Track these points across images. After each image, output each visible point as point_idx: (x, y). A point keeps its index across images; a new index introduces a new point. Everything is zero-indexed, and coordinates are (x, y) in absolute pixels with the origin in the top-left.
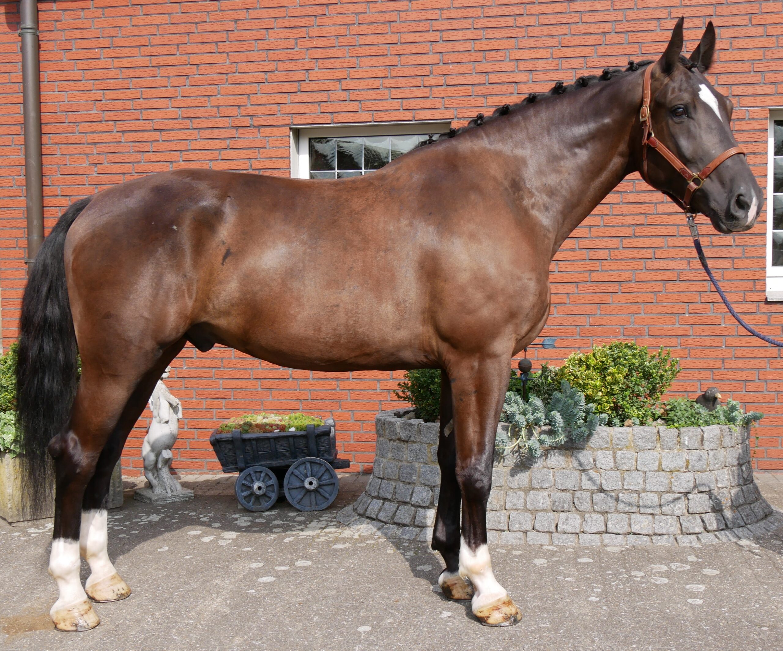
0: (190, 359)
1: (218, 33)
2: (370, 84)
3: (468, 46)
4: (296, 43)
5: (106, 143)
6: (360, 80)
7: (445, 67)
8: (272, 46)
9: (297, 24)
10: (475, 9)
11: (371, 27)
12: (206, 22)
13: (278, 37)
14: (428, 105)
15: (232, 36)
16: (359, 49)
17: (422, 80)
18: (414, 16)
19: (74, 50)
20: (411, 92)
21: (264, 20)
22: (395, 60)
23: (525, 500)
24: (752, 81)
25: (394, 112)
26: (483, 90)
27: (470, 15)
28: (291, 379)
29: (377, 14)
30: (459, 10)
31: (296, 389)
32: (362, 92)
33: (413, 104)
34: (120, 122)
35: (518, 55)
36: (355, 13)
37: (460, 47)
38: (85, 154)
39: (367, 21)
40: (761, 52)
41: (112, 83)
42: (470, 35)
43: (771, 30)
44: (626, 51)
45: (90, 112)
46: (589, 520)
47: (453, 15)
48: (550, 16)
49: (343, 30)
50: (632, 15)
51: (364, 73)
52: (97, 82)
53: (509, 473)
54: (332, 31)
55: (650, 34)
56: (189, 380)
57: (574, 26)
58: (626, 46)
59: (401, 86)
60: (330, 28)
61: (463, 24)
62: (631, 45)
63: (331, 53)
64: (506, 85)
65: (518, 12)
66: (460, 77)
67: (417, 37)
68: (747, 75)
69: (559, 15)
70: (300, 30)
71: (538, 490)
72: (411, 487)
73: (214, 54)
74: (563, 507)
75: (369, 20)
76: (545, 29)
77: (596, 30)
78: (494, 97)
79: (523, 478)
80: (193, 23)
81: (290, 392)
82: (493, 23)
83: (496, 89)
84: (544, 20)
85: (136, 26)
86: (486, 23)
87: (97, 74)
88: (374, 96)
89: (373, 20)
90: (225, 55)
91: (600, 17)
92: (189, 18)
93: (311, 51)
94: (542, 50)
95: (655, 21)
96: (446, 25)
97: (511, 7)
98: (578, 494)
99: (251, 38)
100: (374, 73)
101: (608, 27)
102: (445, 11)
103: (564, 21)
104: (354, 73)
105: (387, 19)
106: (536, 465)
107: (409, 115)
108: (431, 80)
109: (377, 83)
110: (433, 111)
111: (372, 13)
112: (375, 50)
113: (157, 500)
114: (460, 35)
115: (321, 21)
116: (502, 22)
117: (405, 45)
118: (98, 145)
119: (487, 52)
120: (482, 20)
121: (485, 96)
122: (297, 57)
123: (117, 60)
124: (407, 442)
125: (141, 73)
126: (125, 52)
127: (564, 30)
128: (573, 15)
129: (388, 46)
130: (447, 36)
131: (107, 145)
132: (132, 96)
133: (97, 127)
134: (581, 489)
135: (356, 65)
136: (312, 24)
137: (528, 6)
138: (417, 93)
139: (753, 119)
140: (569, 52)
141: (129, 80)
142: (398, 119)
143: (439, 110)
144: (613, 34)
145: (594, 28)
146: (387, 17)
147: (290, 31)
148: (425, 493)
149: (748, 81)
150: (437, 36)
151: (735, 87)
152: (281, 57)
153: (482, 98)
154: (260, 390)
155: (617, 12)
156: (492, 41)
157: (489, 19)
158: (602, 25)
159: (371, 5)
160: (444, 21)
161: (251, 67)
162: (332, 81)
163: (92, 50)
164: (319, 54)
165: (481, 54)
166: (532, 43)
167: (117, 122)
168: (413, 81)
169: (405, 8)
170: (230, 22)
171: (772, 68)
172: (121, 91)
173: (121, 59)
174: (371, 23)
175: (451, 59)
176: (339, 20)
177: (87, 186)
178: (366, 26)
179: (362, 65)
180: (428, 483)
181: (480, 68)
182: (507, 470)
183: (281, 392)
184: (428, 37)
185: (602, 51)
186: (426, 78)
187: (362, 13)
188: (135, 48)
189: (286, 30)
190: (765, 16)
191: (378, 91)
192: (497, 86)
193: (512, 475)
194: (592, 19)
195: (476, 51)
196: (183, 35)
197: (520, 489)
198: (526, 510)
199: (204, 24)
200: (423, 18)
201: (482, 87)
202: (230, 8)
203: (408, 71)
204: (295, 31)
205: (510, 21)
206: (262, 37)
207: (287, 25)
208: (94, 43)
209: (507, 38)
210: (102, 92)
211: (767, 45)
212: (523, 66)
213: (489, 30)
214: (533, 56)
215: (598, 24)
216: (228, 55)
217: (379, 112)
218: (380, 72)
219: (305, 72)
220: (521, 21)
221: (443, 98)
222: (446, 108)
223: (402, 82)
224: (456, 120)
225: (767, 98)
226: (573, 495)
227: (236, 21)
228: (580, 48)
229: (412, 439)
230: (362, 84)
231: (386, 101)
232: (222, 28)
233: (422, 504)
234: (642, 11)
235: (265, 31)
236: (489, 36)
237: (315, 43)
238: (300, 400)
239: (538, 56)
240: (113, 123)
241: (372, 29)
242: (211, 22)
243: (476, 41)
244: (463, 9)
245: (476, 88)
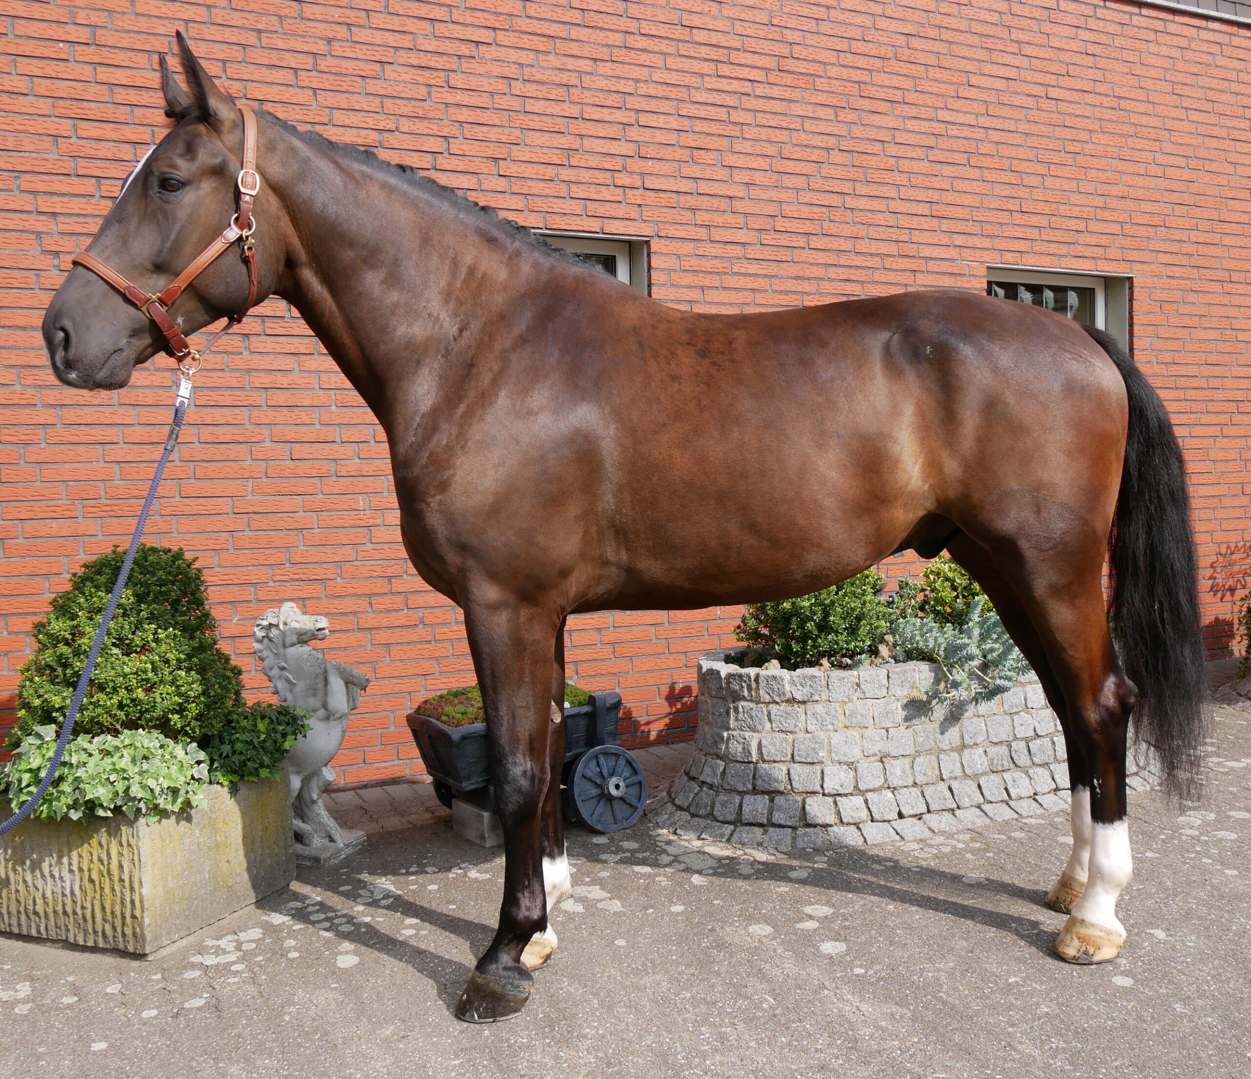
1: (296, 55)
2: (541, 172)
3: (672, 138)
4: (429, 93)
5: (79, 215)
6: (527, 165)
7: (641, 163)
8: (390, 91)
9: (432, 64)
10: (680, 89)
11: (541, 88)
12: (276, 32)
13: (399, 78)
14: (620, 213)
15: (323, 64)
16: (526, 119)
17: (613, 177)
18: (602, 83)
19: (11, 36)
20: (599, 192)
21: (376, 48)
22: (576, 143)
23: (962, 763)
24: (971, 231)
25: (574, 218)
26: (691, 201)
27: (674, 96)
28: (421, 626)
29: (549, 72)
30: (659, 86)
31: (429, 642)
32: (529, 183)
33: (601, 210)
34: (108, 182)
35: (732, 160)
36: (519, 64)
37: (661, 137)
38: (33, 232)
39: (536, 78)
40: (979, 198)
41: (93, 110)
42: (674, 123)
43: (988, 176)
44: (851, 176)
45: (45, 156)
47: (652, 92)
48: (769, 116)
49: (502, 86)
50: (857, 131)
51: (533, 155)
52: (61, 102)
53: (938, 730)
54: (486, 84)
55: (875, 158)
56: (241, 640)
57: (794, 133)
58: (851, 169)
59: (584, 180)
60: (482, 79)
61: (666, 106)
62: (855, 169)
63: (483, 117)
64: (719, 199)
65: (731, 104)
66: (662, 179)
67: (605, 114)
68: (966, 223)
69: (778, 117)
70: (435, 74)
71: (971, 747)
72: (818, 768)
73: (290, 88)
74: (1003, 765)
75: (538, 77)
76: (764, 133)
77: (820, 144)
78: (703, 213)
79: (954, 732)
80: (253, 30)
81: (421, 646)
82: (702, 112)
83: (706, 202)
84: (762, 119)
85: (143, 15)
86: (693, 110)
87: (61, 88)
88: (546, 192)
89: (544, 78)
90: (310, 92)
91: (823, 127)
92: (245, 21)
93: (452, 110)
94: (759, 158)
95: (879, 144)
96: (644, 104)
97: (724, 95)
98: (1014, 744)
99: (355, 73)
100: (546, 156)
101: (832, 142)
102: (642, 85)
103: (785, 125)
104: (516, 152)
105: (565, 81)
106: (966, 715)
107: (594, 225)
108: (623, 179)
109: (551, 172)
110: (628, 222)
111: (543, 68)
112: (547, 123)
114: (661, 121)
115: (467, 65)
116: (713, 112)
117: (589, 123)
118: (61, 219)
119: (695, 151)
120: (688, 105)
121: (693, 210)
122: (431, 115)
123: (104, 69)
124: (804, 702)
125: (150, 100)
126: (121, 58)
127: (783, 136)
128: (794, 119)
129: (566, 120)
130: (644, 119)
131: (81, 220)
132: (134, 138)
133: (59, 184)
134: (1016, 738)
135: (520, 141)
136: (454, 67)
137: (744, 98)
138: (606, 194)
139: (973, 275)
140: (790, 166)
141: (128, 108)
142: (581, 228)
143: (635, 223)
144: (836, 151)
145: (816, 141)
146: (565, 78)
147: (420, 72)
148: (842, 775)
149: (968, 230)
150: (629, 117)
151: (956, 236)
152: (405, 111)
153: (689, 213)
154: (369, 647)
155: (840, 125)
156: (702, 136)
157: (697, 106)
158: (826, 138)
159: (541, 57)
160: (641, 99)
161: (355, 119)
162: (485, 160)
163: (49, 43)
164: (464, 115)
165: (687, 152)
166: (747, 147)
167: (103, 181)
168: (601, 177)
169: (589, 69)
170: (319, 41)
171: (989, 219)
172: (112, 125)
173: (111, 69)
174: (542, 83)
175: (651, 152)
176: (495, 69)
177: (38, 291)
178: (534, 86)
179: (528, 141)
180: (843, 759)
181: (686, 172)
182: (936, 725)
183: (406, 647)
184: (621, 116)
185: (826, 170)
186: (617, 175)
187: (529, 65)
188: (141, 55)
189: (413, 71)
190: (982, 158)
191: (551, 184)
192: (708, 198)
194: (814, 128)
195: (682, 147)
196: (234, 47)
197: (952, 750)
199: (274, 36)
200: (613, 89)
201: (689, 197)
202: (319, 17)
203: (594, 162)
204: (427, 73)
205: (722, 113)
206: (374, 73)
207: (415, 62)
208: (57, 32)
209: (719, 135)
210: (70, 121)
211: (983, 192)
212: (739, 176)
213: (697, 121)
214: (751, 165)
215: (821, 136)
216: (315, 94)
217: (554, 216)
218: (555, 157)
219: (442, 139)
220: (735, 116)
221: (640, 205)
222: (645, 221)
223: (585, 176)
224: (656, 238)
225: (985, 252)
226: (1010, 747)
227: (330, 41)
228: (803, 164)
230: (529, 171)
231: (563, 201)
232: (306, 48)
233: (842, 791)
234: (868, 129)
235: (378, 65)
236: (696, 129)
237: (460, 97)
238: (437, 659)
239: (756, 166)
240: (93, 180)
241: (543, 91)
242: (285, 34)
243: (681, 134)
244: (664, 87)
245: (683, 198)
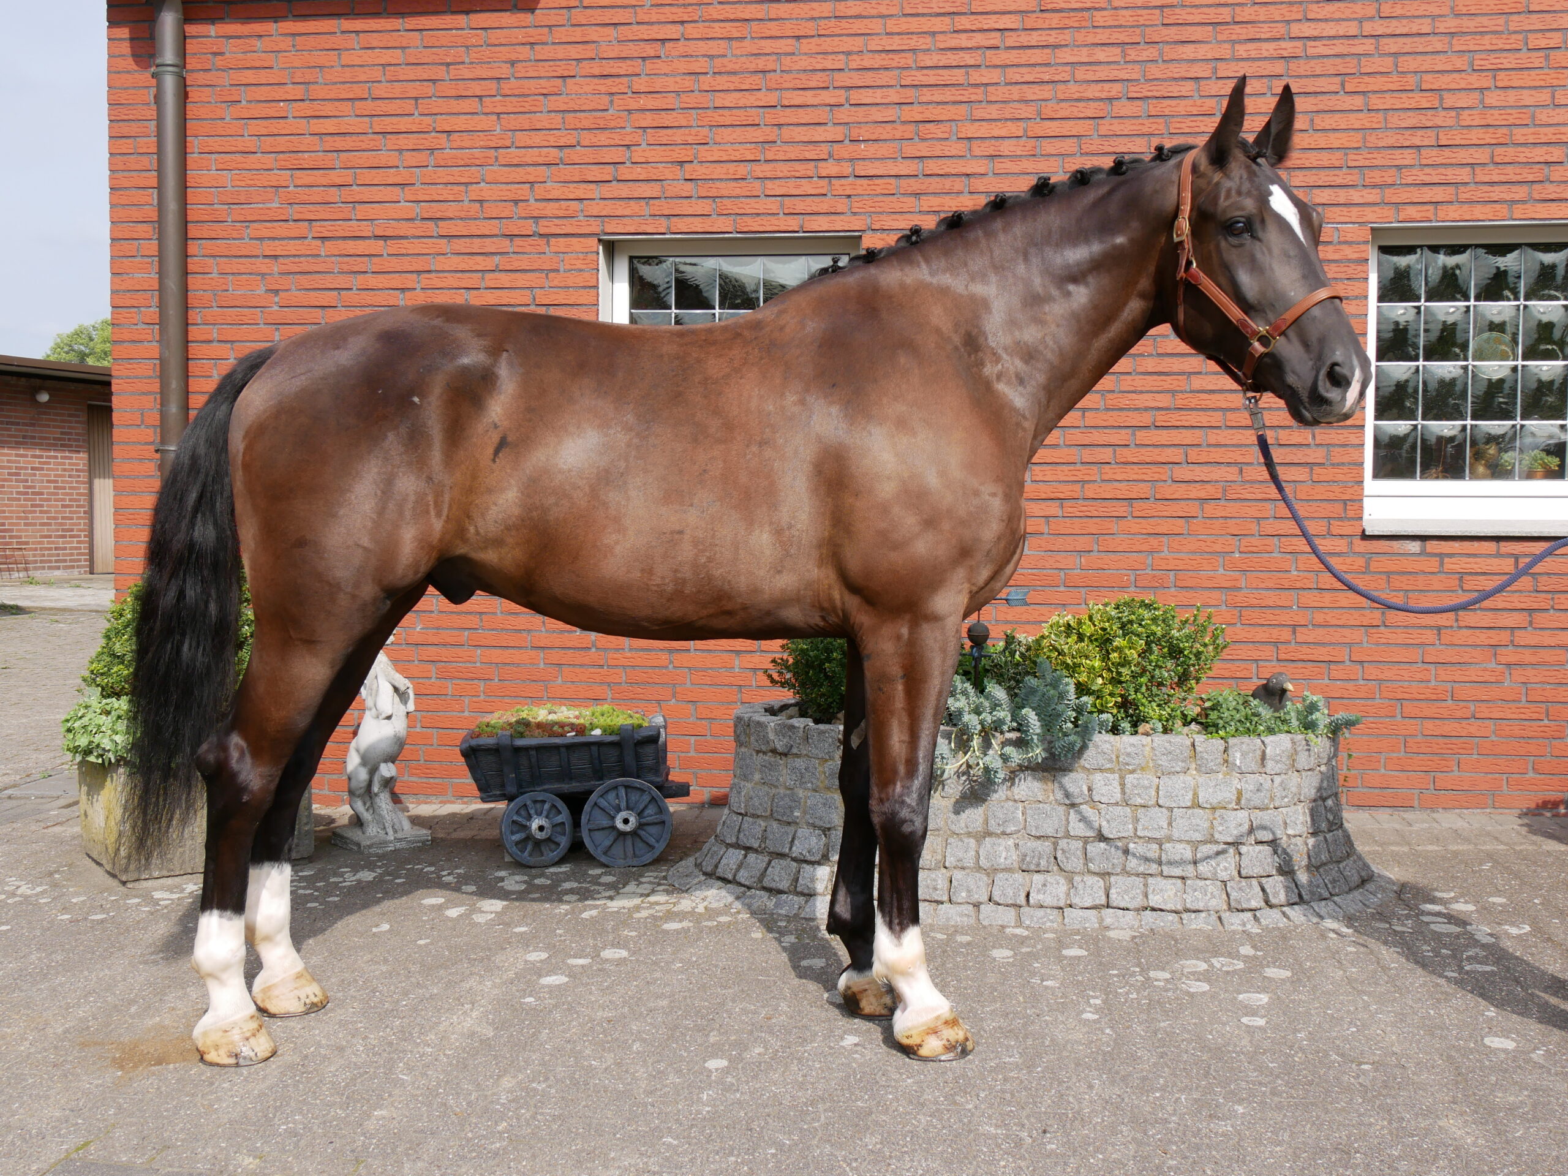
0: (427, 614)
1: (482, 82)
2: (731, 171)
3: (891, 113)
4: (612, 102)
5: (295, 256)
6: (715, 165)
7: (852, 147)
8: (572, 106)
9: (613, 71)
10: (903, 55)
11: (733, 78)
12: (463, 63)
13: (582, 91)
14: (824, 208)
15: (506, 87)
16: (715, 115)
17: (816, 167)
18: (804, 63)
19: (244, 102)
20: (798, 187)
21: (558, 63)
22: (773, 134)
23: (977, 852)
24: (1345, 182)
25: (769, 217)
26: (914, 185)
27: (894, 64)
28: (594, 650)
29: (743, 59)
30: (876, 56)
31: (602, 666)
32: (718, 184)
33: (800, 205)
34: (318, 223)
35: (971, 130)
36: (708, 56)
37: (877, 115)
38: (259, 274)
39: (728, 69)
40: (1359, 136)
41: (306, 159)
42: (893, 96)
43: (1376, 102)
44: (1145, 130)
45: (269, 205)
46: (1080, 886)
47: (867, 64)
48: (1023, 70)
49: (688, 83)
50: (1155, 71)
51: (722, 153)
52: (281, 155)
53: (951, 808)
54: (671, 84)
55: (1183, 102)
56: (425, 647)
57: (1062, 87)
58: (1145, 122)
59: (781, 175)
60: (667, 79)
61: (884, 78)
62: (1152, 120)
63: (667, 119)
64: (952, 178)
65: (972, 62)
66: (877, 164)
67: (808, 98)
68: (1337, 172)
69: (1038, 69)
70: (617, 80)
71: (997, 836)
72: (792, 829)
73: (475, 116)
74: (1038, 865)
75: (730, 67)
76: (1015, 92)
77: (1097, 95)
78: (931, 198)
79: (974, 816)
80: (442, 64)
81: (592, 670)
82: (931, 78)
83: (935, 184)
84: (1014, 75)
85: (348, 66)
86: (920, 77)
87: (282, 143)
88: (738, 192)
89: (737, 67)
90: (494, 117)
91: (1103, 73)
92: (434, 57)
93: (636, 116)
94: (1009, 123)
95: (1191, 83)
96: (856, 79)
97: (962, 54)
98: (1063, 843)
99: (537, 92)
100: (737, 153)
101: (1116, 89)
102: (855, 57)
103: (1046, 78)
104: (704, 153)
105: (761, 67)
106: (995, 796)
107: (793, 223)
108: (830, 168)
109: (742, 170)
110: (833, 217)
111: (736, 56)
112: (740, 116)
113: (370, 847)
114: (878, 96)
115: (652, 67)
116: (946, 76)
117: (788, 110)
118: (281, 260)
119: (921, 125)
120: (913, 73)
121: (917, 195)
122: (612, 124)
123: (315, 121)
124: (786, 755)
125: (353, 144)
126: (328, 109)
127: (1046, 92)
128: (1060, 68)
129: (762, 110)
130: (856, 96)
131: (297, 259)
132: (339, 181)
133: (280, 229)
134: (1068, 835)
135: (708, 140)
136: (637, 71)
137: (989, 53)
138: (807, 187)
139: (1346, 242)
140: (1053, 128)
141: (335, 154)
142: (776, 228)
143: (842, 217)
144: (1124, 101)
145: (1093, 91)
146: (761, 64)
147: (602, 81)
148: (814, 840)
149: (1339, 181)
150: (840, 96)
151: (1316, 191)
152: (586, 124)
153: (912, 199)
154: (542, 666)
155: (1130, 66)
156: (930, 106)
157: (925, 72)
158: (1107, 86)
159: (734, 44)
160: (853, 73)
161: (537, 138)
162: (670, 165)
163: (273, 104)
164: (648, 120)
165: (912, 127)
166: (993, 111)
167: (314, 223)
168: (801, 169)
169: (789, 49)
170: (503, 65)
171: (1376, 162)
172: (321, 172)
173: (321, 120)
174: (734, 73)
175: (864, 133)
176: (682, 66)
177: (262, 326)
178: (725, 77)
179: (718, 139)
180: (818, 823)
181: (910, 151)
182: (949, 803)
183: (577, 670)
184: (827, 97)
185: (1105, 127)
186: (821, 164)
187: (719, 56)
188: (346, 103)
189: (596, 80)
190: (1366, 79)
191: (743, 183)
192: (937, 179)
193: (957, 812)
194: (1090, 76)
195: (904, 122)
196: (425, 83)
197: (969, 834)
198: (979, 868)
199: (461, 66)
200: (819, 67)
201: (912, 180)
202: (503, 41)
203: (793, 152)
204: (609, 81)
205: (958, 76)
206: (556, 90)
207: (597, 72)
208: (278, 93)
209: (955, 103)
210: (288, 172)
211: (1368, 125)
212: (979, 149)
213: (925, 89)
214: (996, 132)
215: (1101, 85)
216: (499, 118)
217: (744, 217)
218: (747, 152)
219: (624, 148)
220: (976, 77)
221: (849, 196)
222: (855, 214)
223: (783, 169)
224: (870, 232)
225: (1368, 209)
226: (1055, 845)
227: (513, 63)
228: (1071, 123)
229: (795, 750)
230: (719, 171)
231: (757, 199)
232: (490, 74)
233: (809, 858)
234: (1170, 65)
235: (560, 80)
236: (924, 99)
237: (643, 102)
238: (609, 684)
239: (1003, 133)
240: (306, 223)
241: (735, 81)
242: (471, 63)
243: (904, 107)
244: (883, 55)
245: (903, 182)
